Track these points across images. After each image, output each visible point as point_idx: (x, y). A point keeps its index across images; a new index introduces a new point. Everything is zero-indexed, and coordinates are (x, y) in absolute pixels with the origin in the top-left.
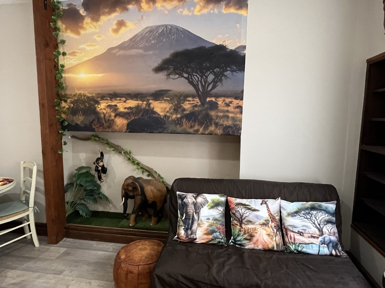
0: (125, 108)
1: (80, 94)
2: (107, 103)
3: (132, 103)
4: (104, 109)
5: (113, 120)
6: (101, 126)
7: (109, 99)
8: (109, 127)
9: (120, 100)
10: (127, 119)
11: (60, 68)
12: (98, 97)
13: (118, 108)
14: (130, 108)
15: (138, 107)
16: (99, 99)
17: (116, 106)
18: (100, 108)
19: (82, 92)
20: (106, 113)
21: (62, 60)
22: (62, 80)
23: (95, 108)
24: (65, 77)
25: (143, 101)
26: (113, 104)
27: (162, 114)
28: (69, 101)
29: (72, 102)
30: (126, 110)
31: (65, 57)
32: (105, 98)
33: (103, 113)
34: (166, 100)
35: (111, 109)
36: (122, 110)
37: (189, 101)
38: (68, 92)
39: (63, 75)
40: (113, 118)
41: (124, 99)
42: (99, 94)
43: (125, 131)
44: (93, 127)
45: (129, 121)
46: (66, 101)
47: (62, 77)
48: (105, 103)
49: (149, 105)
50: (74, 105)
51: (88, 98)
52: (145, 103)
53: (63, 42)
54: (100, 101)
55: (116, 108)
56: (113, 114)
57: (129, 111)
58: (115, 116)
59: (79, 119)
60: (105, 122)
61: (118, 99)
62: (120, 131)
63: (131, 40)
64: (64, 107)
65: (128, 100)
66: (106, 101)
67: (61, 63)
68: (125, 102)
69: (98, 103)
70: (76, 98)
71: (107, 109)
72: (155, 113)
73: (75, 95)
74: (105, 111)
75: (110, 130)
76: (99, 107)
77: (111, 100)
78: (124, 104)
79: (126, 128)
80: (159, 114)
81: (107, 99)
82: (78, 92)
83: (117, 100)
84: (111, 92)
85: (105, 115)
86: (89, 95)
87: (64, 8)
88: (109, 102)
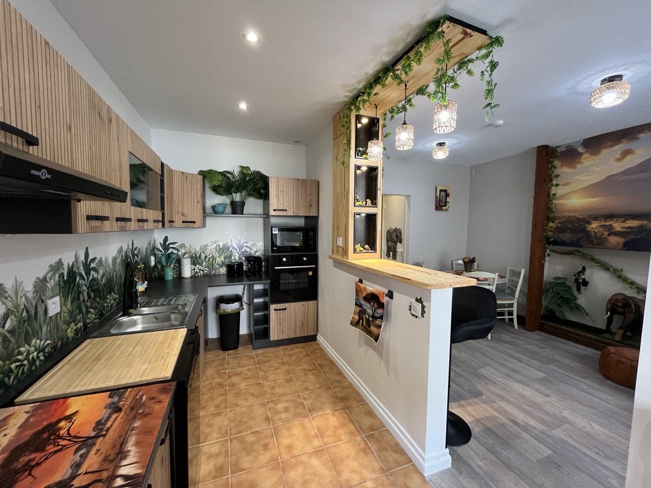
0: (623, 228)
1: (570, 216)
3: (633, 223)
4: (596, 228)
5: (605, 238)
6: (590, 243)
7: (602, 219)
8: (600, 244)
9: (617, 220)
10: (625, 237)
11: (552, 197)
12: (589, 219)
13: (613, 228)
14: (627, 228)
15: (640, 226)
16: (591, 220)
18: (591, 227)
19: (572, 214)
20: (598, 232)
21: (554, 190)
22: (553, 206)
23: (586, 227)
24: (555, 204)
26: (607, 224)
28: (557, 221)
29: (559, 223)
30: (625, 230)
31: (558, 187)
32: (598, 219)
33: (594, 232)
36: (618, 229)
38: (556, 215)
39: (554, 202)
40: (605, 236)
41: (622, 219)
42: (591, 215)
43: (620, 248)
44: (581, 243)
45: (627, 239)
46: (553, 222)
47: (552, 203)
48: (597, 223)
50: (562, 225)
51: (578, 219)
53: (557, 176)
54: (592, 222)
55: (611, 227)
56: (606, 233)
57: (628, 230)
58: (609, 235)
59: (566, 237)
60: (596, 239)
61: (615, 219)
62: (614, 248)
64: (552, 227)
65: (628, 220)
66: (600, 222)
67: (553, 192)
68: (623, 222)
69: (589, 223)
70: (565, 219)
71: (599, 229)
73: (564, 217)
74: (596, 230)
75: (601, 247)
77: (606, 221)
78: (622, 224)
79: (622, 246)
81: (600, 220)
82: (567, 214)
83: (613, 220)
84: (607, 214)
85: (596, 234)
86: (579, 217)
87: (562, 150)
88: (603, 223)
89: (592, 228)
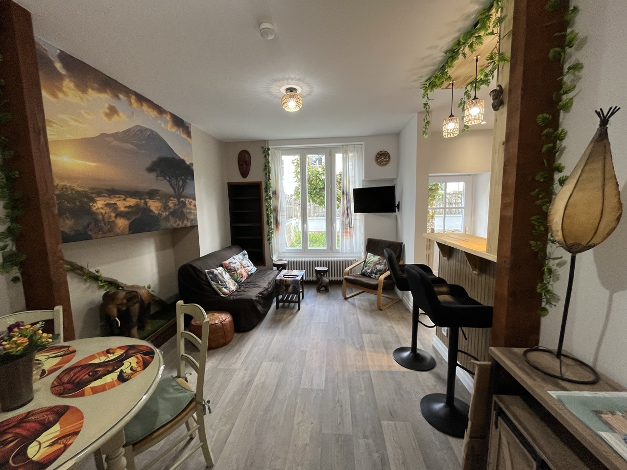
0: (126, 207)
1: (64, 187)
2: (105, 201)
3: (131, 202)
4: (102, 208)
5: (113, 221)
6: (100, 231)
7: (107, 195)
8: (110, 231)
9: (119, 197)
10: (128, 219)
12: (92, 193)
13: (118, 208)
14: (130, 207)
15: (137, 206)
16: (94, 195)
17: (115, 204)
18: (97, 207)
20: (105, 213)
23: (90, 207)
25: (141, 200)
26: (112, 202)
27: (156, 212)
32: (102, 195)
33: (102, 213)
34: (158, 199)
35: (110, 208)
36: (122, 209)
37: (172, 200)
40: (113, 219)
41: (123, 196)
42: (93, 189)
43: (127, 233)
44: (89, 233)
45: (131, 221)
48: (102, 200)
49: (146, 203)
51: (78, 192)
52: (143, 201)
54: (96, 199)
56: (113, 215)
57: (130, 210)
58: (116, 217)
59: (66, 224)
60: (105, 224)
61: (118, 196)
63: (125, 132)
65: (128, 197)
68: (125, 200)
69: (93, 200)
70: (59, 192)
71: (106, 208)
72: (151, 211)
74: (103, 211)
75: (111, 234)
76: (95, 206)
77: (110, 198)
78: (124, 202)
79: (128, 229)
80: (154, 213)
81: (104, 196)
82: (61, 183)
83: (116, 197)
84: (109, 188)
85: (103, 216)
86: (79, 189)
88: (108, 200)
89: (98, 209)
